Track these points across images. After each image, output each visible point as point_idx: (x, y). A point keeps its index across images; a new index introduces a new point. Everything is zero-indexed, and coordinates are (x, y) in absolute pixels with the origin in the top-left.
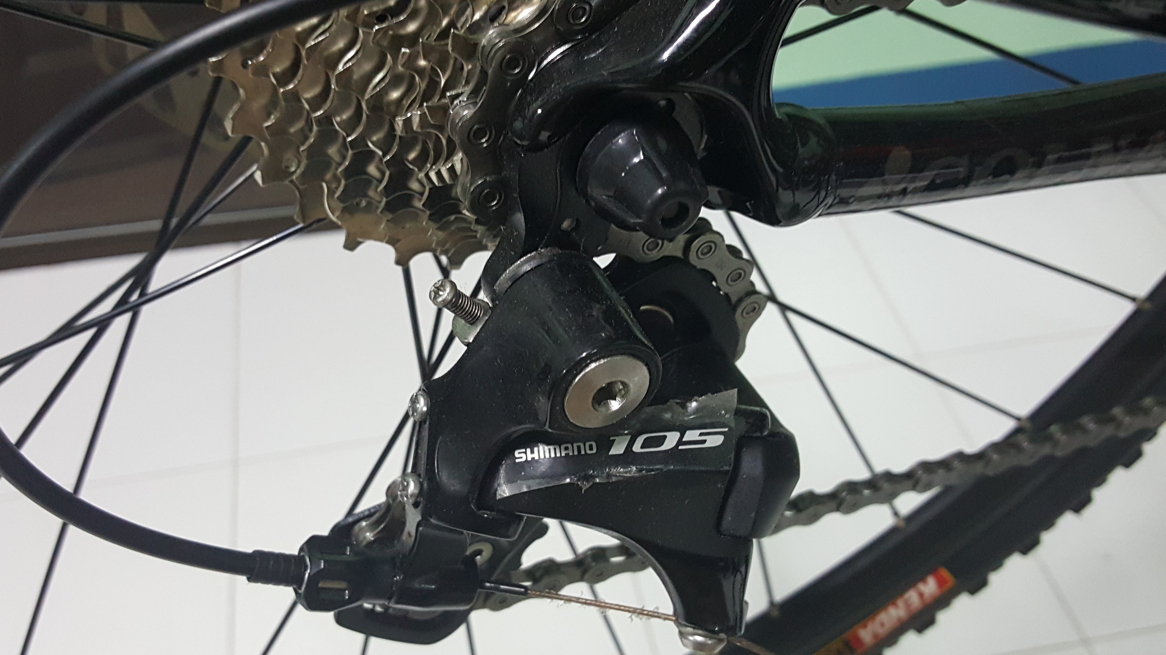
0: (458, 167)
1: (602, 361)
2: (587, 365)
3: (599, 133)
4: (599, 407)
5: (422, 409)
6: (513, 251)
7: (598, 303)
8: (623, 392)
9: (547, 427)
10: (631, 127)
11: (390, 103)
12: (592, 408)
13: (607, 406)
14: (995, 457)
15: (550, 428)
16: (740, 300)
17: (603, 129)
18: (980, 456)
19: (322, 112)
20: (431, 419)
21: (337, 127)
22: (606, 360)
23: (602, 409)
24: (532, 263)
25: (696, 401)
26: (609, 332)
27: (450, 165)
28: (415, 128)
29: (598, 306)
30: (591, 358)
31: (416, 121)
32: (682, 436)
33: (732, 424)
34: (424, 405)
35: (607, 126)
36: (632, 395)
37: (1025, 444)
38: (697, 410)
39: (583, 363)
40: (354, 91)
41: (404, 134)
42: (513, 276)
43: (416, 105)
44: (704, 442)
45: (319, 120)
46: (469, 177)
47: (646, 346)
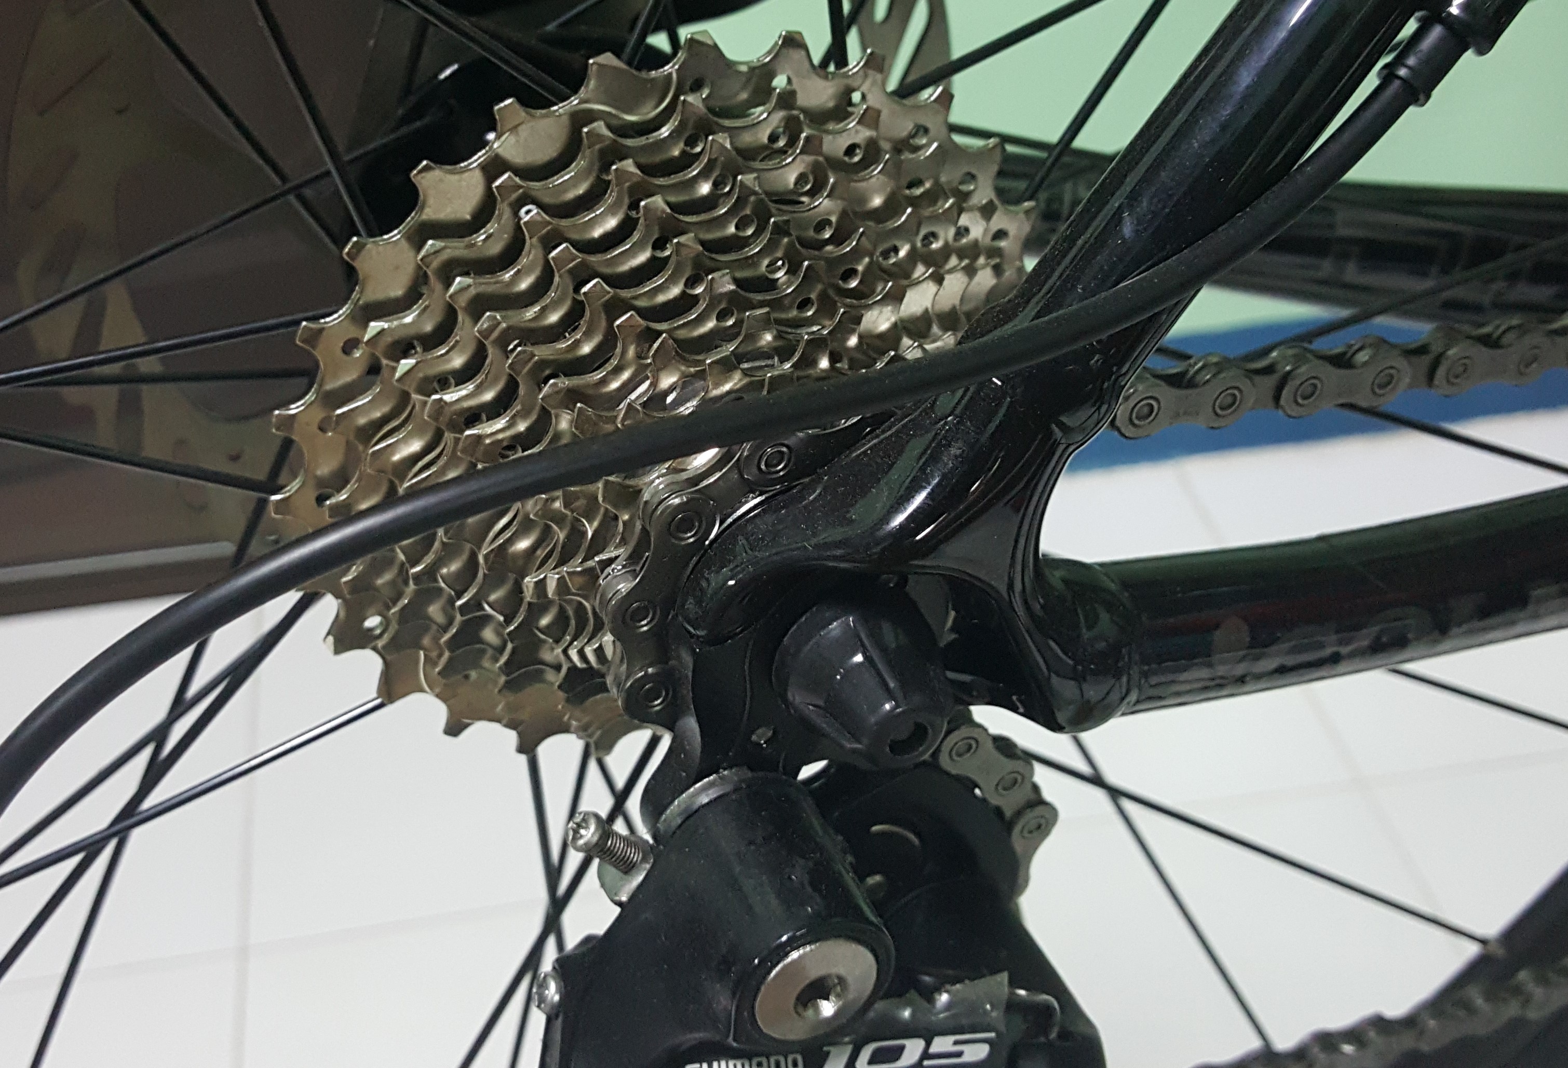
0: (609, 652)
1: (808, 948)
2: (787, 955)
3: (803, 619)
4: (805, 1010)
5: (552, 998)
6: (684, 772)
7: (804, 857)
8: (839, 988)
9: (730, 1039)
10: (847, 613)
11: (516, 556)
12: (795, 1015)
13: (817, 1010)
14: (1432, 1023)
15: (735, 1040)
16: (1019, 813)
17: (808, 614)
18: (1410, 1022)
19: (422, 566)
20: (565, 1013)
21: (443, 585)
22: (813, 947)
23: (810, 1012)
24: (710, 792)
25: (947, 991)
26: (817, 904)
27: (597, 645)
28: (550, 596)
29: (801, 862)
30: (793, 944)
31: (551, 586)
32: (928, 1044)
33: (1002, 1028)
34: (556, 992)
35: (814, 609)
36: (851, 996)
37: (1479, 1002)
38: (949, 1006)
39: (783, 951)
40: (468, 542)
41: (534, 601)
42: (686, 810)
43: (552, 562)
44: (959, 1054)
45: (417, 578)
46: (625, 666)
47: (872, 923)
